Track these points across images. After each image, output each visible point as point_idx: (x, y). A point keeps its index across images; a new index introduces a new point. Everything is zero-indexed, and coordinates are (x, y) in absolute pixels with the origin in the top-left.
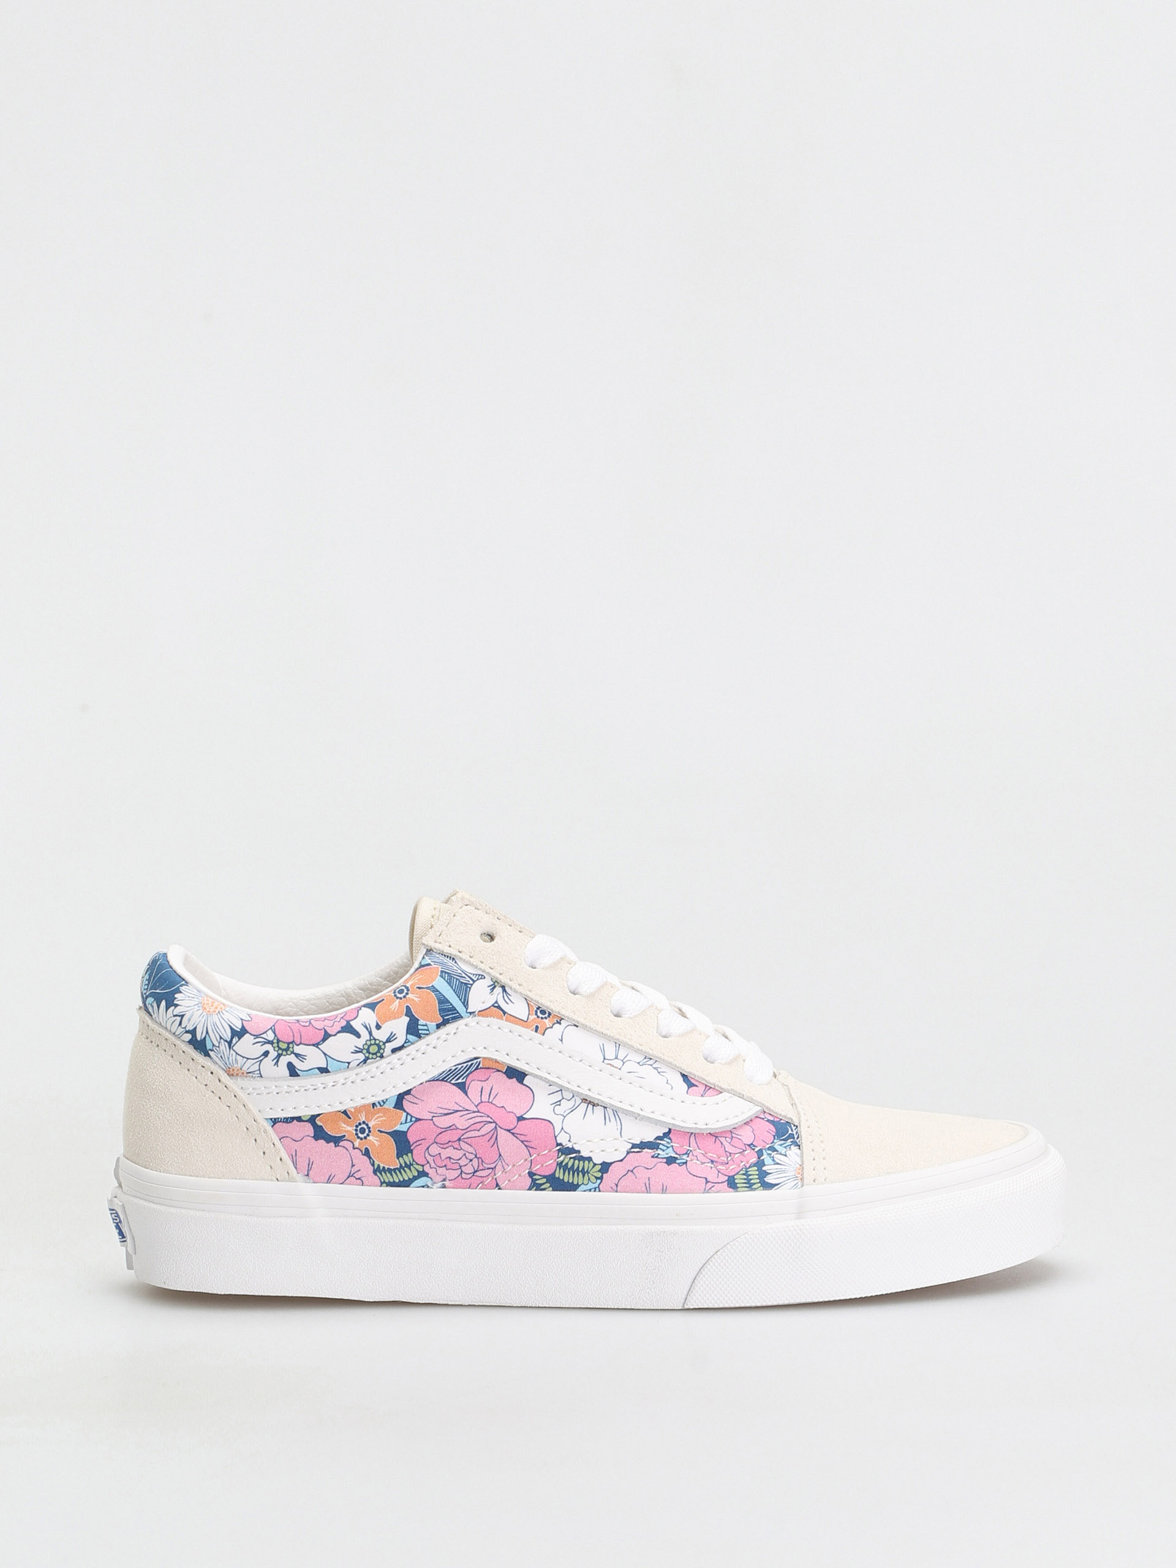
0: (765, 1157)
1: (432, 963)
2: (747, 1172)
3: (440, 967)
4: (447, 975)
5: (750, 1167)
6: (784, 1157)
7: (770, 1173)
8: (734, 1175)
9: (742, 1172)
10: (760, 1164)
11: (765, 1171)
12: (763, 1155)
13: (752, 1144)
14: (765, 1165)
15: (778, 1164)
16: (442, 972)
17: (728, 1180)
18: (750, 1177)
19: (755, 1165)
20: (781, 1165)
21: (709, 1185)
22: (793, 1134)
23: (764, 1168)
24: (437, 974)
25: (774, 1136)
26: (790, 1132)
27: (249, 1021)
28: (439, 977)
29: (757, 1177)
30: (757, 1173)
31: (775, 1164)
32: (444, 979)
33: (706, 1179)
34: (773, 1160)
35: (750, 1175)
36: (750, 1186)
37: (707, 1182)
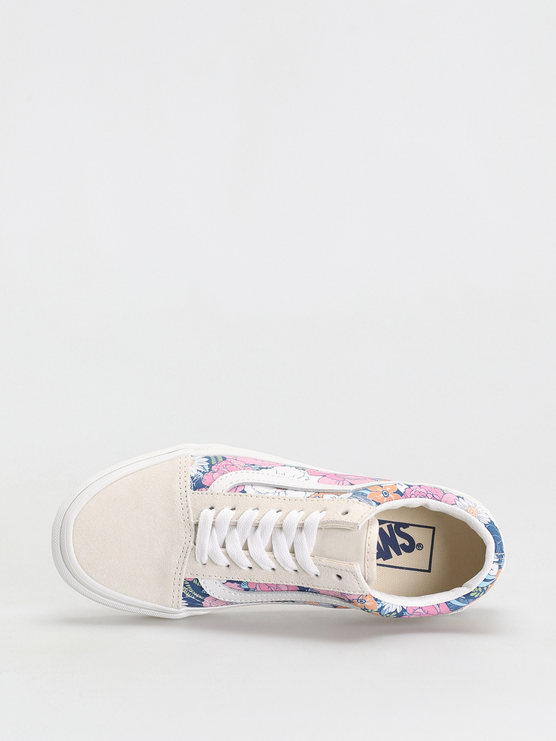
0: (207, 468)
1: (371, 500)
2: (217, 462)
3: (367, 498)
4: (364, 495)
5: (215, 464)
6: (198, 469)
7: (206, 462)
8: (223, 460)
9: (219, 462)
10: (210, 466)
11: (208, 462)
12: (209, 469)
13: (214, 473)
14: (208, 465)
15: (202, 466)
16: (367, 496)
17: (226, 459)
18: (216, 460)
19: (213, 465)
20: (200, 466)
21: (235, 458)
22: (193, 483)
23: (209, 463)
24: (369, 495)
25: (203, 479)
26: (194, 483)
27: (456, 499)
28: (368, 494)
29: (212, 460)
30: (212, 462)
31: (203, 466)
32: (365, 494)
33: (236, 460)
34: (204, 468)
35: (216, 461)
36: (216, 458)
37: (236, 459)
